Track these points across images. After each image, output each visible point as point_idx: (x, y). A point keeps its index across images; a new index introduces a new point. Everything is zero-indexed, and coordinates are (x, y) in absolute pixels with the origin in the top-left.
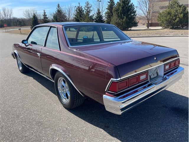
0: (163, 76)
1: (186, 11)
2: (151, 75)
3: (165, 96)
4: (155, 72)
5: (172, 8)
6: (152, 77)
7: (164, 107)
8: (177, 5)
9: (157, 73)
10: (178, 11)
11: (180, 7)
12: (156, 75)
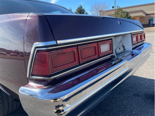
0: (131, 50)
1: (129, 15)
2: (117, 49)
3: (132, 81)
4: (121, 44)
5: (118, 14)
6: (118, 51)
7: (135, 96)
8: (121, 11)
9: (124, 47)
10: (123, 16)
11: (123, 13)
12: (122, 49)
